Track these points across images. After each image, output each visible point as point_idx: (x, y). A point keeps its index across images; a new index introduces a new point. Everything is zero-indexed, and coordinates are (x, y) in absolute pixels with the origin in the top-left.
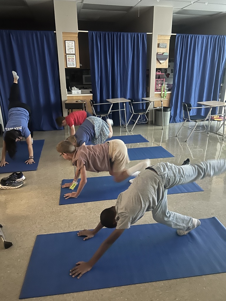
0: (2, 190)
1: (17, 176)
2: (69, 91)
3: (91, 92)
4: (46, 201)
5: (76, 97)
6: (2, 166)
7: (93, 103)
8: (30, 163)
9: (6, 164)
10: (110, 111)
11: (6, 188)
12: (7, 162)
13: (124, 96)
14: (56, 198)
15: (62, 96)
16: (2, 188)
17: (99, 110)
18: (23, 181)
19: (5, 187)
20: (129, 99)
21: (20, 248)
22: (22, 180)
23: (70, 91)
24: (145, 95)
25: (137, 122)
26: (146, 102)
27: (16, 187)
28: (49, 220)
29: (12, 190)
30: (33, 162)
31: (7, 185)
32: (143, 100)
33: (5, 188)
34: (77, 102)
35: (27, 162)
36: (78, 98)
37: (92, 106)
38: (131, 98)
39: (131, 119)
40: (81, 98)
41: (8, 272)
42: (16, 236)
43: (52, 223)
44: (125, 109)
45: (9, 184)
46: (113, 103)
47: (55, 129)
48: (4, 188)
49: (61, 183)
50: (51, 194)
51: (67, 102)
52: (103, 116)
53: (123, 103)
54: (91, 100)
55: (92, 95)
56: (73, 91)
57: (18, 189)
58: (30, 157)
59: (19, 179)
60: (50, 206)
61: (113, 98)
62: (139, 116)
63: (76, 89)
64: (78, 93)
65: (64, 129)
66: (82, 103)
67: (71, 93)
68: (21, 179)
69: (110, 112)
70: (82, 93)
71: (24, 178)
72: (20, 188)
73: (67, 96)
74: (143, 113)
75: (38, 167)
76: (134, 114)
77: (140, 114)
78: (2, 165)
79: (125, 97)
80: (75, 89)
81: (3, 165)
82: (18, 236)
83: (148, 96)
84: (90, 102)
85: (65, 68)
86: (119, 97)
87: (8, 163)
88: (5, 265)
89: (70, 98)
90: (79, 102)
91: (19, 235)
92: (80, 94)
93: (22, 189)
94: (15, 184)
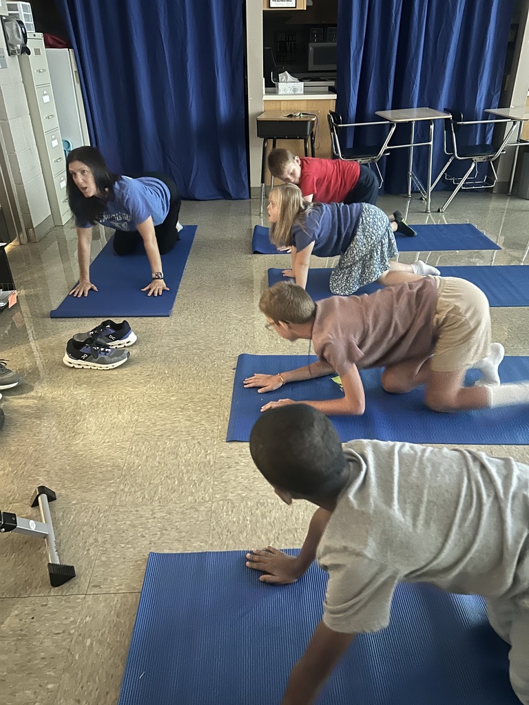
0: (71, 371)
1: (113, 331)
2: (271, 84)
3: (332, 90)
4: (188, 423)
5: (289, 103)
6: (79, 296)
7: (338, 122)
8: (156, 292)
9: (91, 289)
10: (385, 147)
11: (81, 367)
12: (93, 285)
13: (429, 101)
14: (219, 416)
15: (249, 98)
16: (72, 365)
17: (350, 144)
18: (132, 346)
19: (79, 361)
20: (446, 111)
21: (96, 590)
22: (126, 345)
23: (274, 86)
24: (496, 102)
25: (464, 185)
26: (496, 123)
27: (110, 366)
28: (192, 494)
29: (96, 373)
30: (164, 290)
31: (84, 357)
32: (486, 116)
33: (79, 365)
34: (291, 116)
35: (150, 289)
36: (296, 106)
37: (332, 130)
38: (450, 108)
39: (444, 175)
40: (303, 107)
41: (50, 686)
42: (91, 540)
43: (203, 508)
44: (431, 143)
45: (89, 355)
46: (399, 124)
47: (226, 196)
48: (76, 366)
49: (234, 363)
50: (205, 400)
51: (263, 117)
52: (363, 162)
53: (429, 122)
54: (331, 113)
55: (335, 96)
56: (281, 85)
57: (115, 372)
58: (154, 276)
59: (118, 342)
60: (199, 442)
61: (396, 106)
62: (473, 165)
63: (290, 77)
64: (295, 90)
65: (250, 198)
66: (307, 121)
67: (275, 93)
68: (124, 341)
69: (386, 151)
70: (306, 93)
71: (132, 338)
72: (120, 370)
73: (264, 99)
74: (484, 157)
75: (174, 309)
76: (455, 158)
77: (474, 158)
78: (81, 293)
79: (433, 105)
80: (287, 78)
81: (83, 293)
82: (96, 540)
83: (505, 102)
84: (329, 120)
85: (264, 11)
86: (415, 104)
87: (95, 288)
88: (42, 655)
89: (272, 107)
90: (298, 119)
91: (100, 539)
92: (300, 94)
93: (125, 371)
94: (106, 357)
